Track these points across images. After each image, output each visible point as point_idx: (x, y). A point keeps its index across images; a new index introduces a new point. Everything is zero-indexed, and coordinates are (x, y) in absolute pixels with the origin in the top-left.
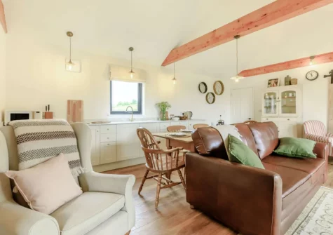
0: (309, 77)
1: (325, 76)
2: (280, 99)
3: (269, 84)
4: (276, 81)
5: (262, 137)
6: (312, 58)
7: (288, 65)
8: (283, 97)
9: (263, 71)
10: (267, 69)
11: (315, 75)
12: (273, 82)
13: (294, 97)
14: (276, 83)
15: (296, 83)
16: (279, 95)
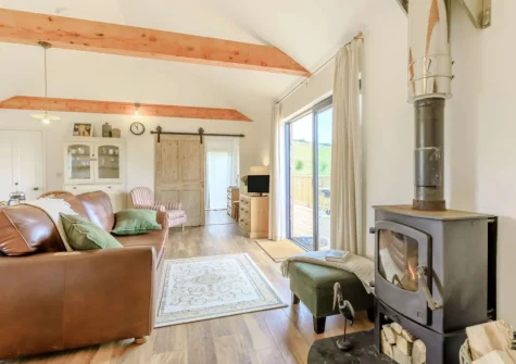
0: (134, 130)
1: (152, 132)
2: (96, 156)
3: (76, 130)
4: (88, 129)
5: (97, 213)
6: (138, 105)
7: (105, 107)
8: (101, 154)
9: (64, 106)
10: (72, 105)
11: (140, 129)
12: (82, 129)
13: (116, 156)
14: (89, 131)
15: (119, 136)
16: (94, 151)
